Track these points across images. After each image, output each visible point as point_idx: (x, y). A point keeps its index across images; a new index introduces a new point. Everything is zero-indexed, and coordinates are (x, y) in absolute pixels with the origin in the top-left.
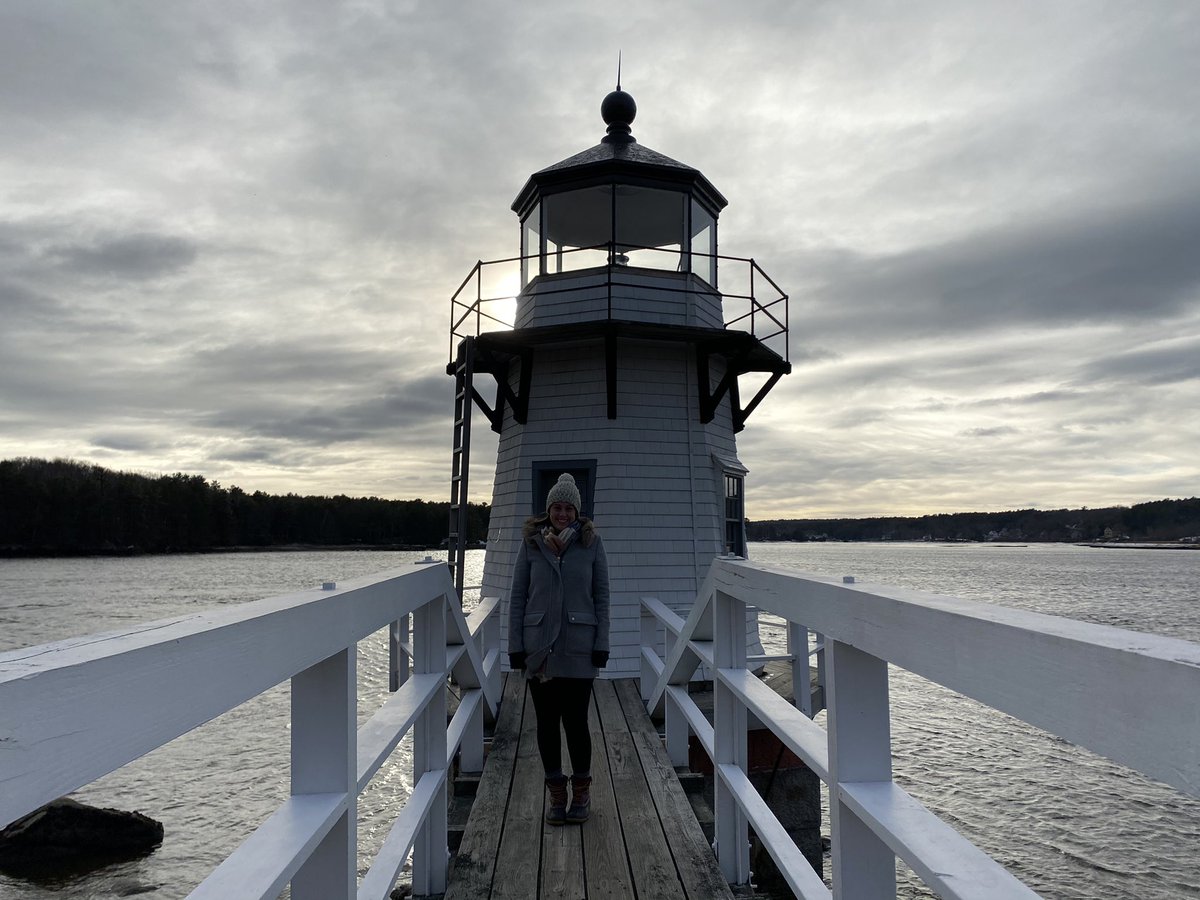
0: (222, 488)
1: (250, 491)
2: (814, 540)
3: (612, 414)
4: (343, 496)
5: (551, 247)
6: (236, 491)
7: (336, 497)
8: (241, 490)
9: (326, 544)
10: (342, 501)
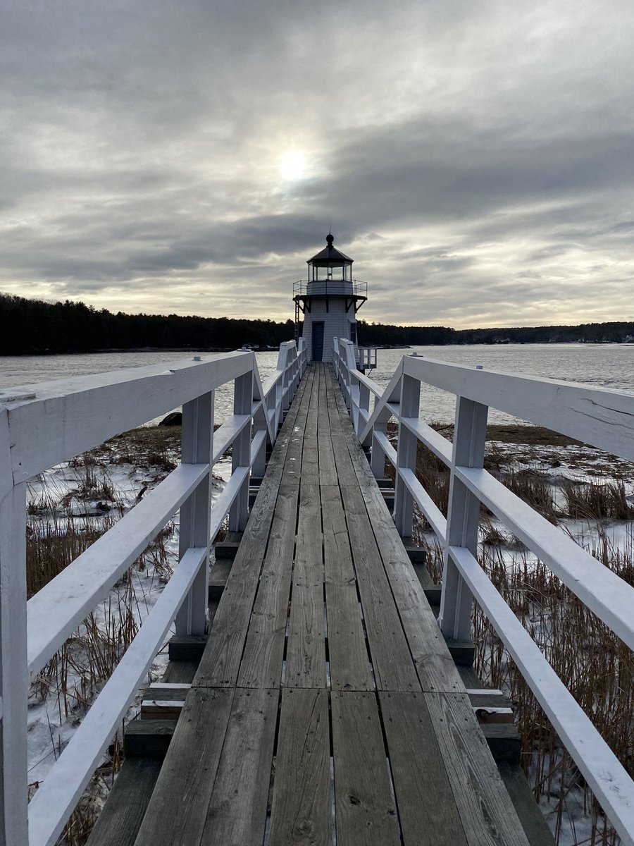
0: (96, 310)
1: (115, 313)
2: (500, 343)
3: (328, 312)
4: (175, 315)
5: (315, 268)
6: (105, 312)
7: (170, 316)
8: (108, 311)
9: (167, 348)
10: (174, 318)
